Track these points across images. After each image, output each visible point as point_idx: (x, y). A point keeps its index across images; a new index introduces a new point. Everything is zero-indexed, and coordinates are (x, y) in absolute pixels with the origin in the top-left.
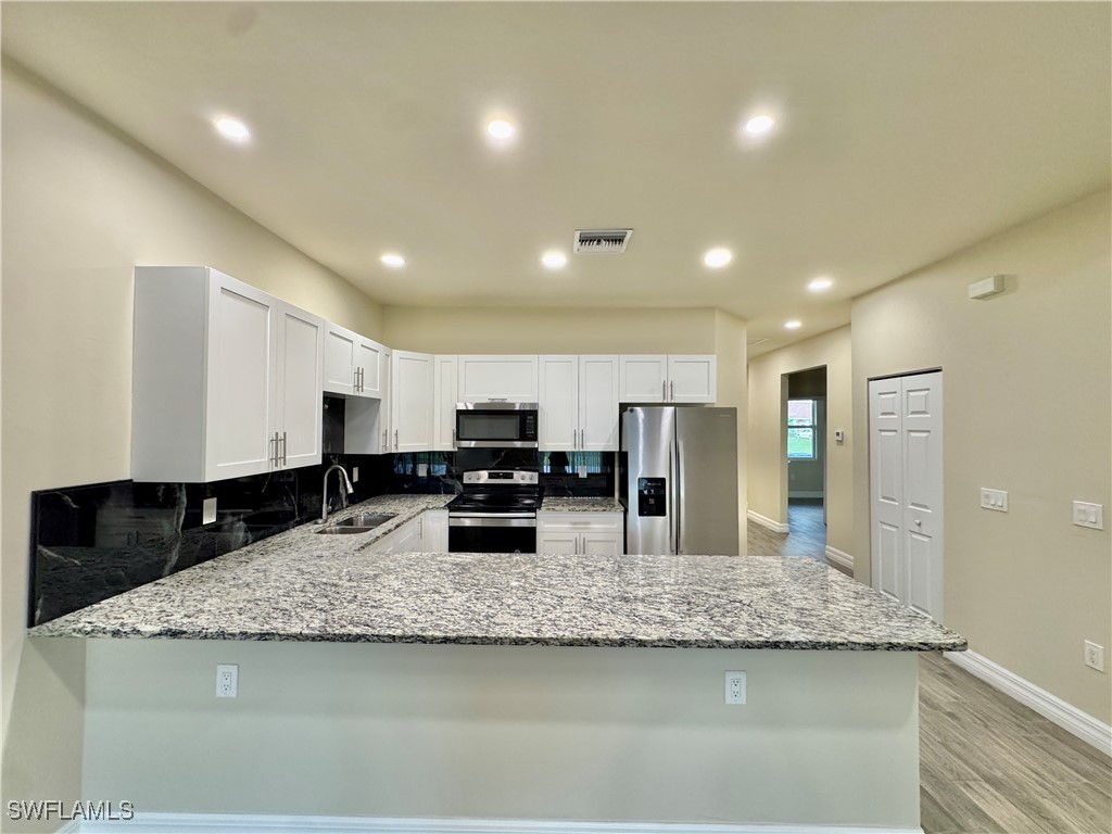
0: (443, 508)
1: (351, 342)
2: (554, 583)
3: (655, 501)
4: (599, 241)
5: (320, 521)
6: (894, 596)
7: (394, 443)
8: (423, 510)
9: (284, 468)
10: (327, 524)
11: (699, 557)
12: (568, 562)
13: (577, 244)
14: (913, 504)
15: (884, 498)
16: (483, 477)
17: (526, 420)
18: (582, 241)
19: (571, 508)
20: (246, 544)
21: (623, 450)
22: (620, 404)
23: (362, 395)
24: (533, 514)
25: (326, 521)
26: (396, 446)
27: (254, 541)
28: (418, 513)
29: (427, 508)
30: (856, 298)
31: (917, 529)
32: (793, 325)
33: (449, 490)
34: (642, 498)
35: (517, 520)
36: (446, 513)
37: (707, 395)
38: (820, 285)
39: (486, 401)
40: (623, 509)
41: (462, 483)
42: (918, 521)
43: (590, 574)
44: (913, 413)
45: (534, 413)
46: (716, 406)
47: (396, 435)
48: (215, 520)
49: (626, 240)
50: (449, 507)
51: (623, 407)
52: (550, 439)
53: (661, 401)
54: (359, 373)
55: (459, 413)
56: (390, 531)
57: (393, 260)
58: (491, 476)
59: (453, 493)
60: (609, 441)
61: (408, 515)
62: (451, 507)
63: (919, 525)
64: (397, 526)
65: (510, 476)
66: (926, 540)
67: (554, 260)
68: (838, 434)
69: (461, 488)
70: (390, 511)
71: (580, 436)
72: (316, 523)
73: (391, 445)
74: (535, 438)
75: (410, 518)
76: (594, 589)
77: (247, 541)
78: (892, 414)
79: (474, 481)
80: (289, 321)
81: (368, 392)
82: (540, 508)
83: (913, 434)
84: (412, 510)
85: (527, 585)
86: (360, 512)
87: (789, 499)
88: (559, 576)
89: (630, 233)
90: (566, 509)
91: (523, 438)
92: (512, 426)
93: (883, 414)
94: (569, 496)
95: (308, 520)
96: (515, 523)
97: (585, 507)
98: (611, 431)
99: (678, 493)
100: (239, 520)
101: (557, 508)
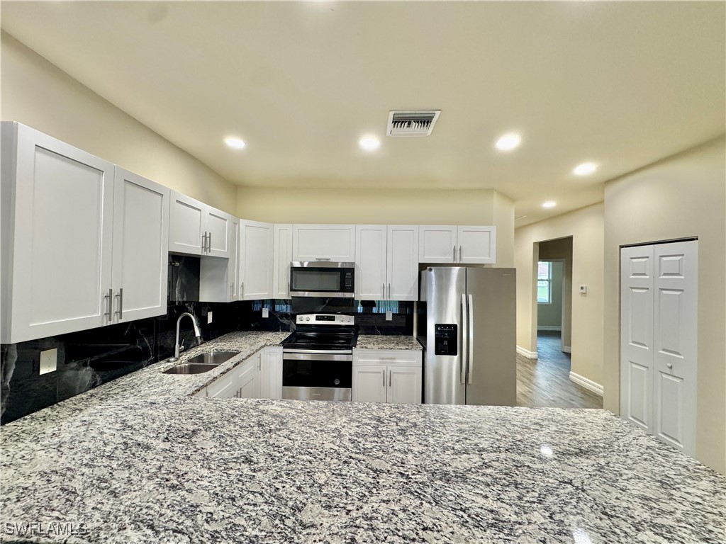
0: (279, 345)
1: (200, 210)
2: (369, 445)
3: (448, 343)
4: (409, 124)
5: (172, 359)
6: (644, 423)
7: (240, 293)
8: (262, 347)
9: (121, 321)
10: (179, 361)
11: (502, 409)
12: (382, 414)
13: (390, 124)
14: (664, 350)
15: (633, 342)
16: (311, 319)
17: (346, 276)
18: (395, 122)
19: (380, 346)
20: (94, 386)
21: (422, 300)
22: (420, 264)
23: (210, 254)
24: (350, 351)
25: (177, 359)
26: (242, 295)
27: (104, 382)
28: (257, 351)
29: (266, 345)
30: (609, 182)
31: (668, 371)
32: (550, 205)
33: (285, 329)
34: (438, 340)
35: (338, 355)
36: (281, 349)
37: (488, 258)
38: (586, 169)
39: (314, 260)
40: (421, 348)
41: (295, 323)
42: (669, 365)
43: (402, 432)
44: (665, 274)
45: (352, 270)
46: (494, 267)
47: (242, 286)
48: (55, 369)
49: (434, 120)
50: (283, 345)
51: (423, 267)
52: (364, 291)
53: (452, 262)
54: (207, 238)
55: (294, 270)
56: (228, 370)
57: (235, 143)
58: (318, 319)
59: (288, 331)
60: (410, 293)
61: (248, 353)
62: (286, 344)
63: (671, 368)
64: (236, 365)
65: (333, 319)
66: (678, 381)
67: (370, 143)
68: (582, 288)
69: (295, 327)
70: (235, 348)
71: (387, 288)
72: (169, 361)
73: (237, 294)
74: (352, 290)
75: (249, 356)
76: (410, 456)
77: (96, 383)
78: (644, 274)
79: (305, 322)
80: (129, 187)
81: (215, 251)
82: (355, 346)
83: (664, 292)
84: (253, 347)
85: (342, 450)
86: (210, 348)
87: (538, 331)
88: (374, 436)
89: (438, 113)
90: (376, 347)
91: (343, 289)
92: (334, 280)
93: (634, 274)
94: (378, 335)
95: (162, 359)
96: (337, 358)
97: (392, 345)
98: (412, 285)
99: (467, 337)
100: (85, 365)
101: (369, 346)
